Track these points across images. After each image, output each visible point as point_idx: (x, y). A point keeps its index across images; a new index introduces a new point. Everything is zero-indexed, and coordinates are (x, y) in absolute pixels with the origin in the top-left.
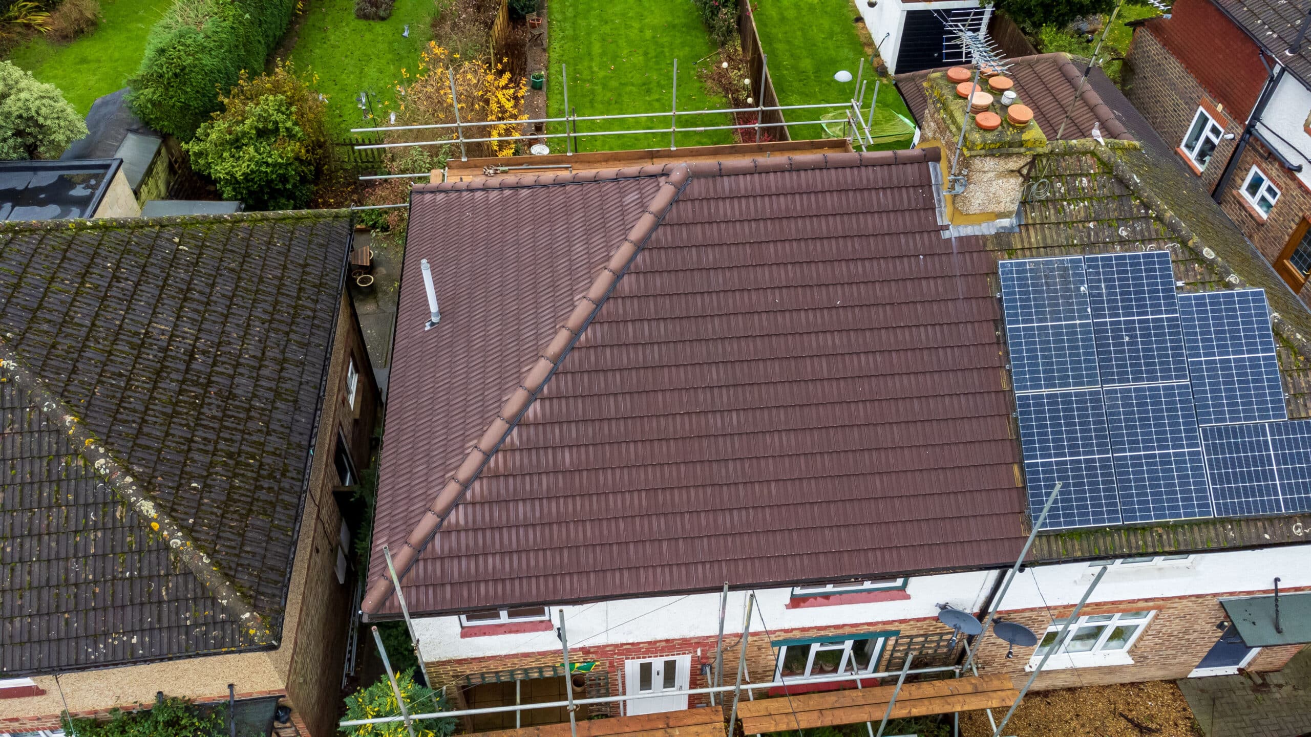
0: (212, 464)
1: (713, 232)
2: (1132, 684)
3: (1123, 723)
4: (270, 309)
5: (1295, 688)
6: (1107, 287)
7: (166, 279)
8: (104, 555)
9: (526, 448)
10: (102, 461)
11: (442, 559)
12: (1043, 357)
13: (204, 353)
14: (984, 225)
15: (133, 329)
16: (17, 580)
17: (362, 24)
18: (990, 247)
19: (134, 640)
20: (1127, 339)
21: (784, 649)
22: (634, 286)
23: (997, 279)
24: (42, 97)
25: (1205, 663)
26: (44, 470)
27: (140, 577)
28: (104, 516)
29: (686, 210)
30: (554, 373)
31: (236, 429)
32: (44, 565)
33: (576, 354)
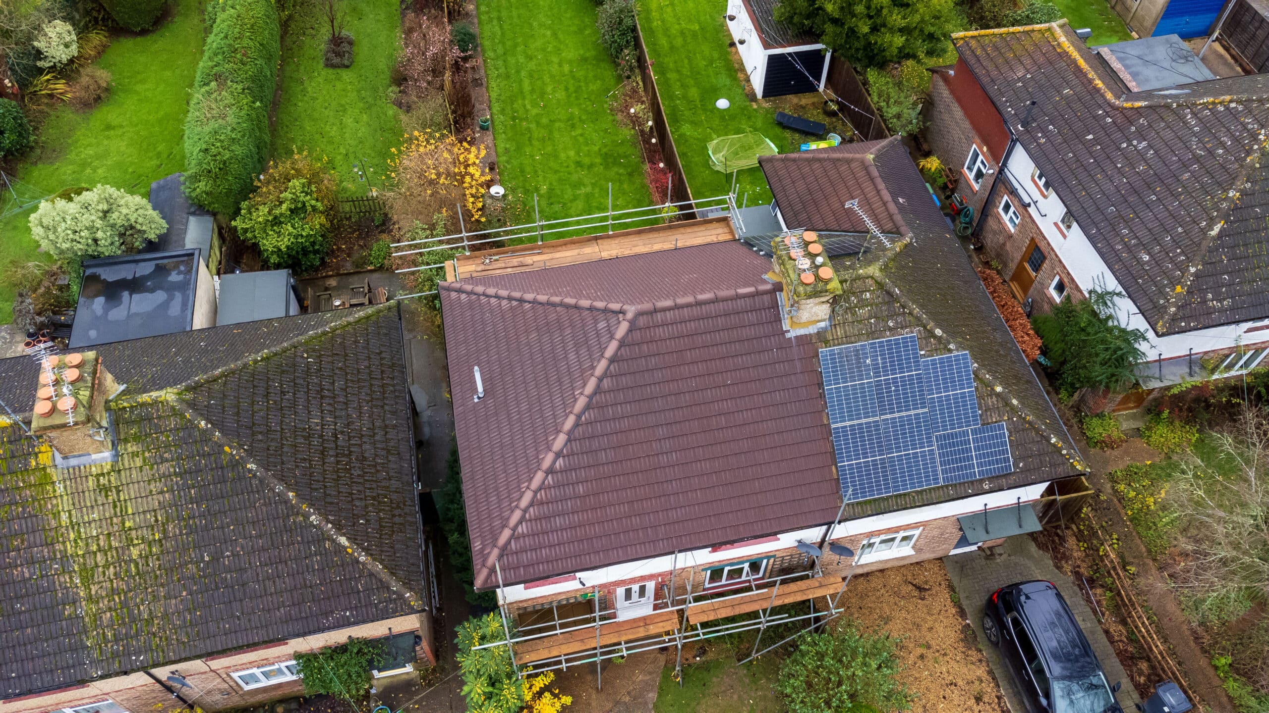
0: (366, 506)
1: (653, 347)
2: (917, 563)
3: (910, 587)
4: (369, 392)
5: (1009, 555)
6: (882, 359)
7: (308, 385)
8: (323, 569)
9: (557, 486)
10: (314, 517)
11: (516, 553)
12: (847, 404)
13: (342, 433)
14: (810, 327)
15: (302, 426)
16: (278, 587)
17: (331, 71)
18: (814, 341)
19: (348, 614)
20: (893, 388)
21: (709, 572)
22: (610, 385)
23: (819, 359)
24: (137, 210)
25: (956, 547)
26: (282, 524)
27: (345, 579)
28: (320, 546)
29: (637, 335)
30: (569, 440)
31: (372, 481)
32: (291, 578)
33: (580, 428)
